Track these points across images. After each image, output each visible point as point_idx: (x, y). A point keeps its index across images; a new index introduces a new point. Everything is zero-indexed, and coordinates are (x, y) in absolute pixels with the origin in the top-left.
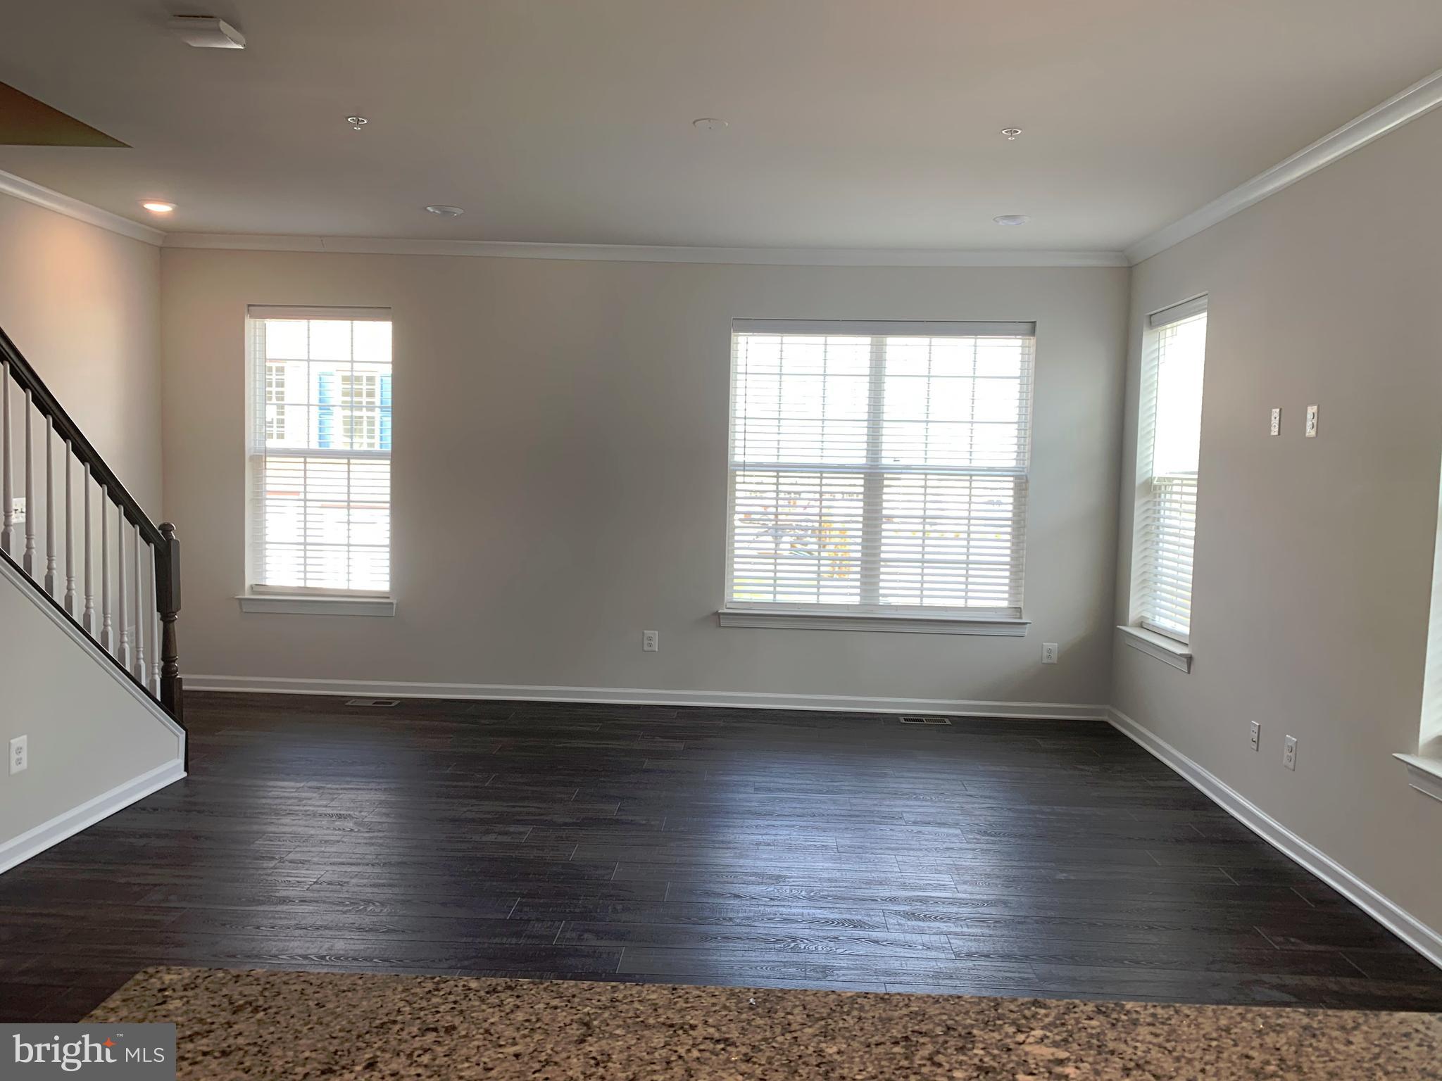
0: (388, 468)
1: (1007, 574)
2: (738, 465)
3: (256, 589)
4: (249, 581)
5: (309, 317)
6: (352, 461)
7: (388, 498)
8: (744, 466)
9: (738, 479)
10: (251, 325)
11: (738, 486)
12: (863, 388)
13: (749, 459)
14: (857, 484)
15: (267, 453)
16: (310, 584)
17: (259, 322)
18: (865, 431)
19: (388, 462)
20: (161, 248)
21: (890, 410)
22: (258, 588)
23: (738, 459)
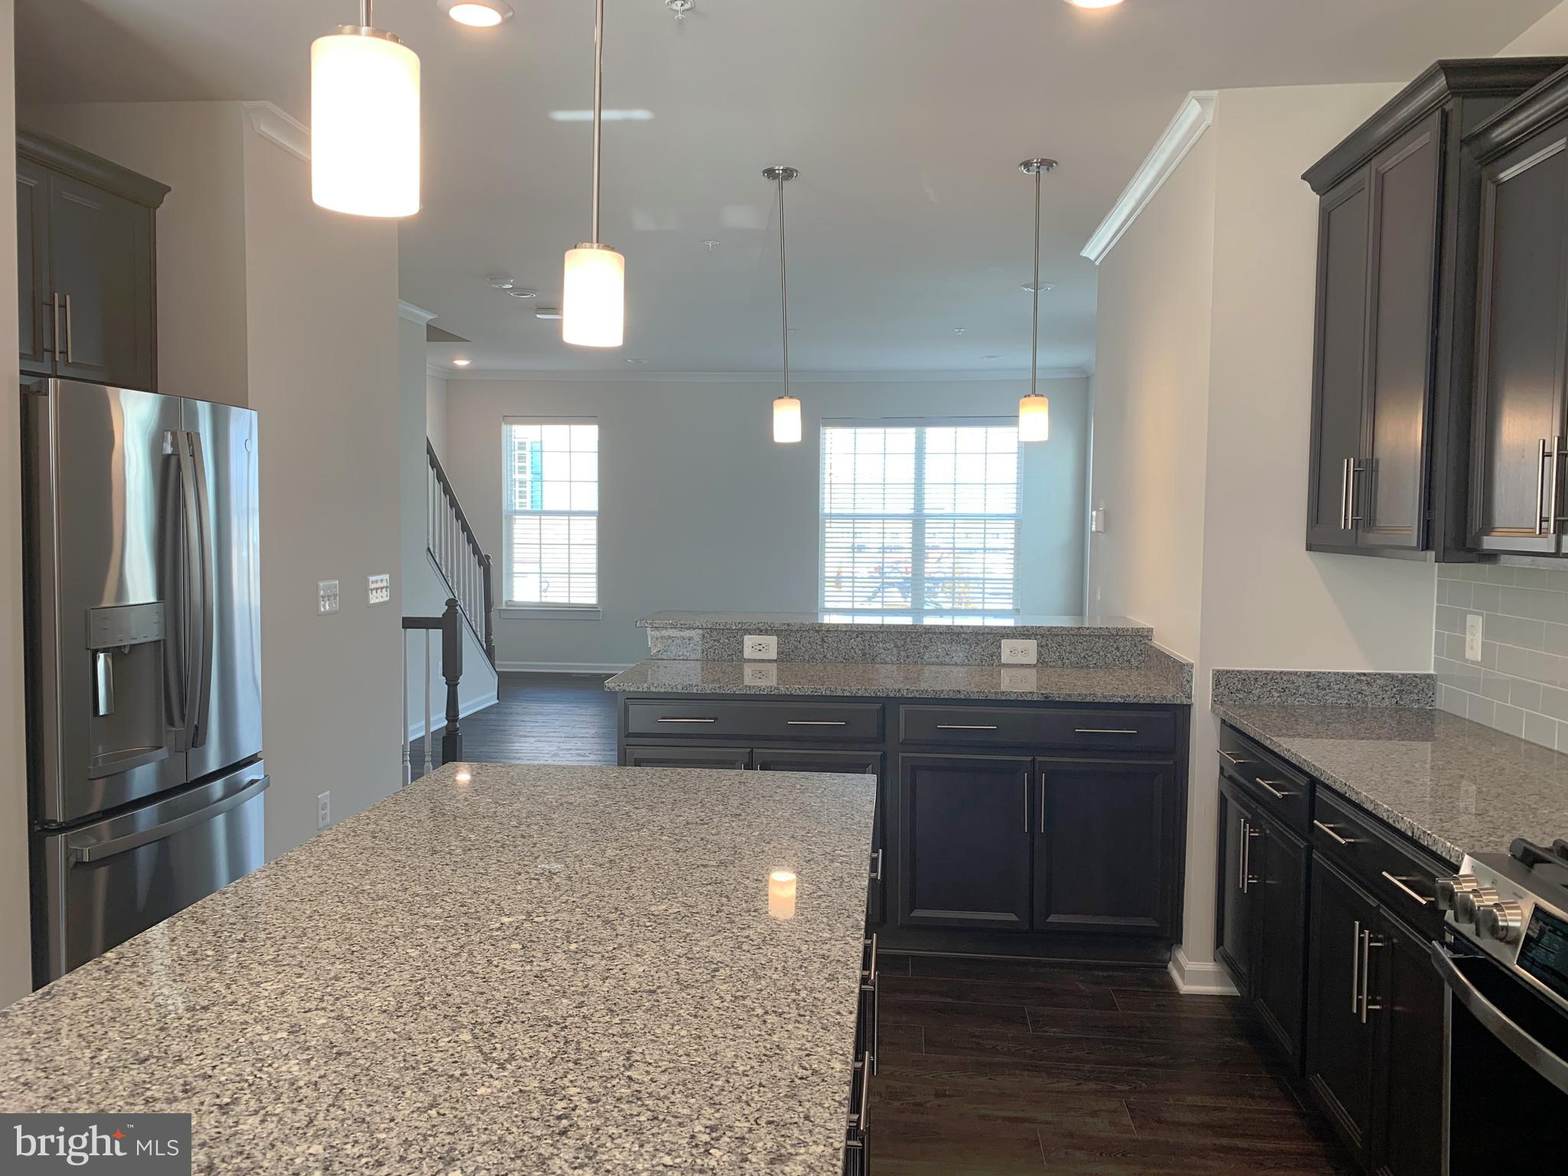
0: (595, 522)
1: (1011, 586)
2: (827, 515)
3: (509, 603)
4: (505, 598)
5: (541, 423)
6: (571, 518)
7: (595, 542)
8: (831, 516)
9: (828, 525)
10: (505, 428)
11: (827, 530)
12: (910, 462)
13: (834, 511)
14: (907, 526)
15: (516, 513)
16: (544, 600)
17: (509, 427)
18: (913, 491)
19: (595, 518)
20: (447, 381)
21: (929, 476)
22: (510, 602)
23: (827, 511)
